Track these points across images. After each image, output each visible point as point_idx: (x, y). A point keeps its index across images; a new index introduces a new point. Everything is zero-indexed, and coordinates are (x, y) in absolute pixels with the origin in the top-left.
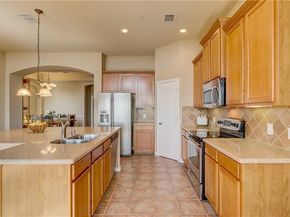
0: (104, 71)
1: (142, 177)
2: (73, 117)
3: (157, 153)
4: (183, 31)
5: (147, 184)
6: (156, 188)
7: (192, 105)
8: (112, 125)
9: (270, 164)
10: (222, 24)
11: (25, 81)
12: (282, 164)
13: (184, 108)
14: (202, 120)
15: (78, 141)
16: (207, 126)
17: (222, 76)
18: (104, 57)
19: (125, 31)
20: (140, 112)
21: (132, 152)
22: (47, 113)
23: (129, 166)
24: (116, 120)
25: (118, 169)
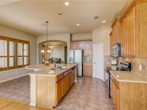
0: (71, 41)
1: (85, 85)
2: (60, 59)
3: (93, 76)
4: (104, 22)
5: (87, 88)
6: (90, 90)
7: (109, 55)
8: (74, 63)
9: (133, 83)
10: (118, 20)
11: (43, 46)
12: (140, 83)
13: (105, 57)
14: (114, 62)
15: (59, 69)
16: (117, 65)
17: (119, 43)
18: (71, 35)
19: (78, 25)
20: (86, 58)
21: (83, 75)
22: (51, 58)
23: (81, 80)
24: (76, 61)
25: (76, 81)
